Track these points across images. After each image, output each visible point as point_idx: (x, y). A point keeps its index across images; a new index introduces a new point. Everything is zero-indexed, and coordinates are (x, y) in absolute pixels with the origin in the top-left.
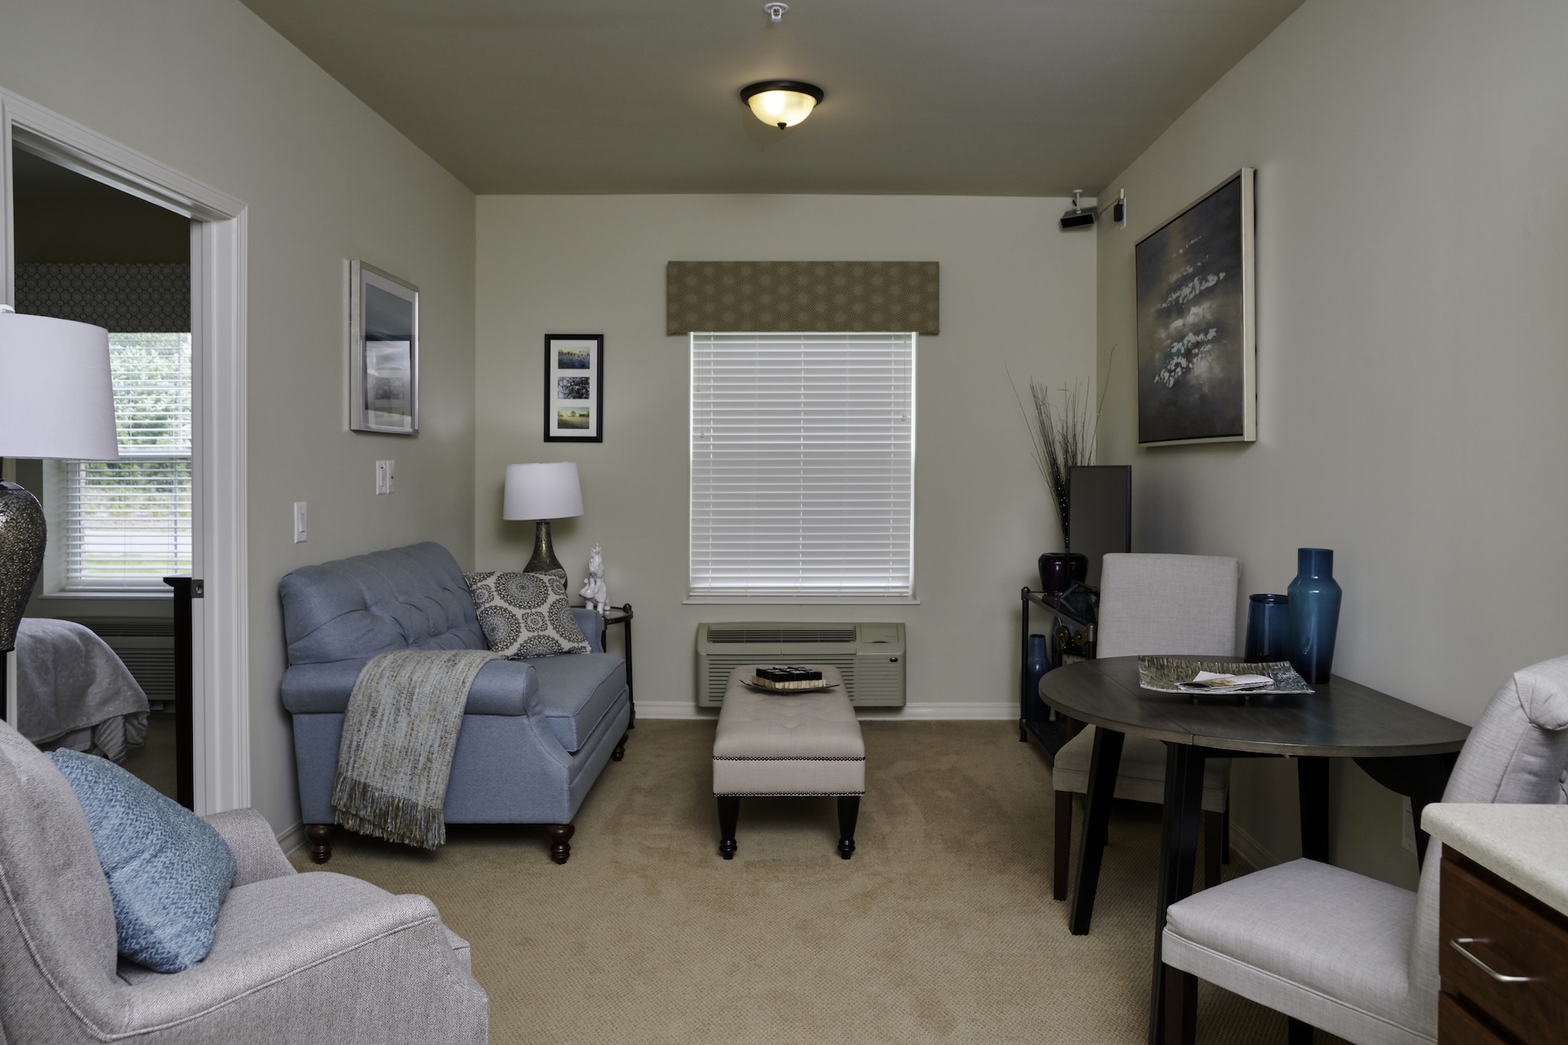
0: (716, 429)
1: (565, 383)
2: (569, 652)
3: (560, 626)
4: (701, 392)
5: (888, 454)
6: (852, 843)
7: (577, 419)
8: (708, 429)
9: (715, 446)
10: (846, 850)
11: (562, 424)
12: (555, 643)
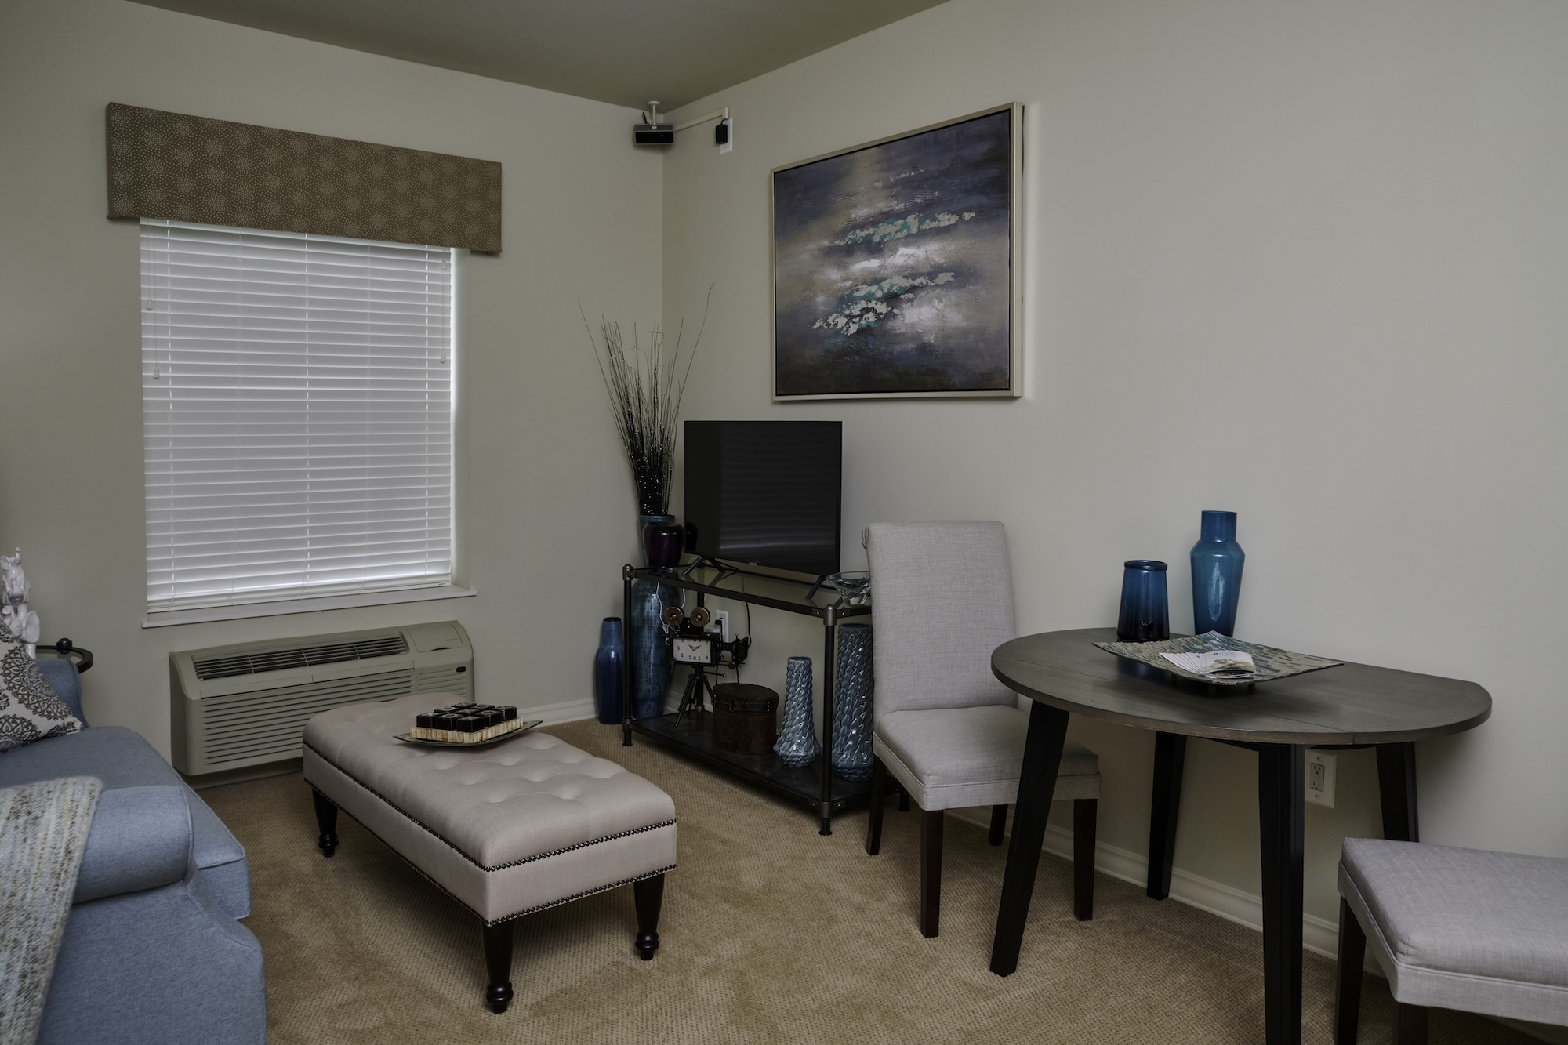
0: (177, 368)
2: (51, 735)
3: (28, 695)
5: (422, 405)
6: (655, 937)
8: (165, 367)
9: (177, 392)
10: (646, 949)
12: (27, 727)
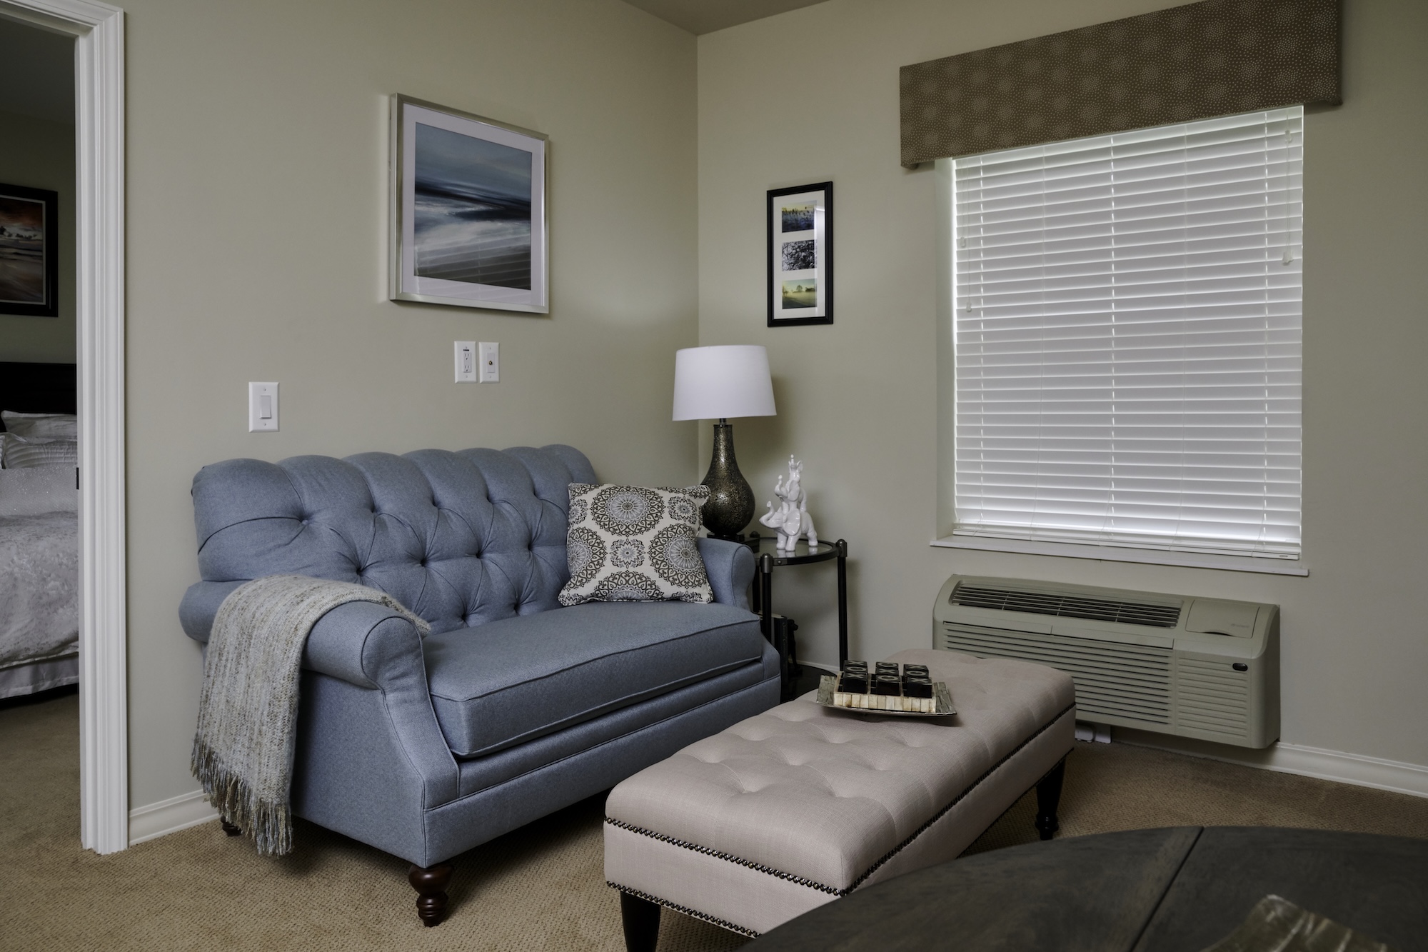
0: (987, 299)
1: (790, 250)
2: (676, 599)
3: (663, 561)
4: (966, 249)
5: (1260, 322)
7: (803, 295)
8: (977, 300)
9: (987, 323)
11: (788, 303)
12: (650, 585)
